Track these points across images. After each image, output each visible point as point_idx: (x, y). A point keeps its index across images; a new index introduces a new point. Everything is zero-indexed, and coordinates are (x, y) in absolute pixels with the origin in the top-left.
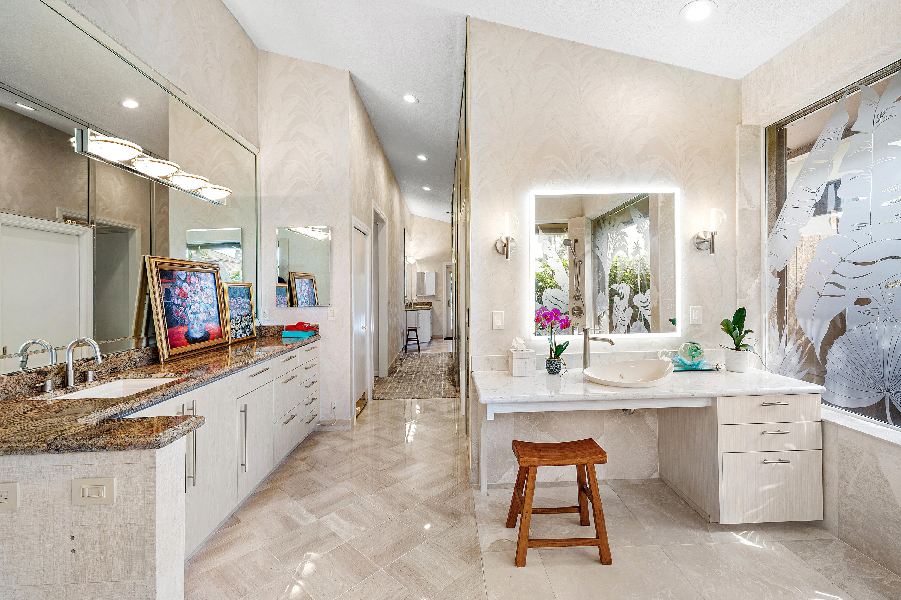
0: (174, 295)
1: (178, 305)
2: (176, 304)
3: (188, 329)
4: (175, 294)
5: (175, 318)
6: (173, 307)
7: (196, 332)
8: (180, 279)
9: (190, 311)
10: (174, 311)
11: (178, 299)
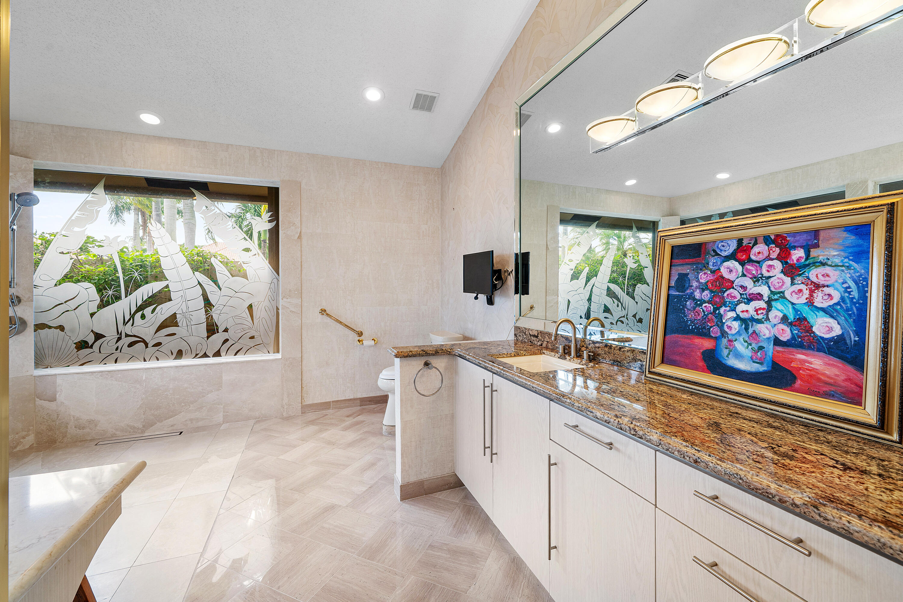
0: (695, 284)
1: (699, 300)
2: (697, 298)
3: (715, 347)
4: (698, 281)
5: (687, 321)
6: (688, 303)
7: (739, 356)
8: (717, 254)
9: (732, 314)
10: (688, 309)
11: (703, 290)
